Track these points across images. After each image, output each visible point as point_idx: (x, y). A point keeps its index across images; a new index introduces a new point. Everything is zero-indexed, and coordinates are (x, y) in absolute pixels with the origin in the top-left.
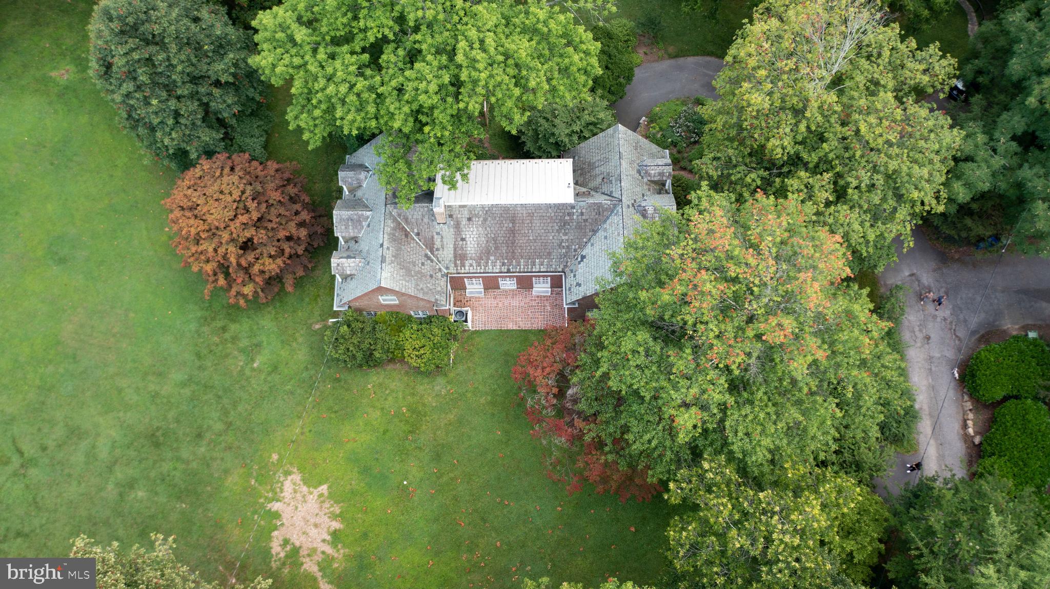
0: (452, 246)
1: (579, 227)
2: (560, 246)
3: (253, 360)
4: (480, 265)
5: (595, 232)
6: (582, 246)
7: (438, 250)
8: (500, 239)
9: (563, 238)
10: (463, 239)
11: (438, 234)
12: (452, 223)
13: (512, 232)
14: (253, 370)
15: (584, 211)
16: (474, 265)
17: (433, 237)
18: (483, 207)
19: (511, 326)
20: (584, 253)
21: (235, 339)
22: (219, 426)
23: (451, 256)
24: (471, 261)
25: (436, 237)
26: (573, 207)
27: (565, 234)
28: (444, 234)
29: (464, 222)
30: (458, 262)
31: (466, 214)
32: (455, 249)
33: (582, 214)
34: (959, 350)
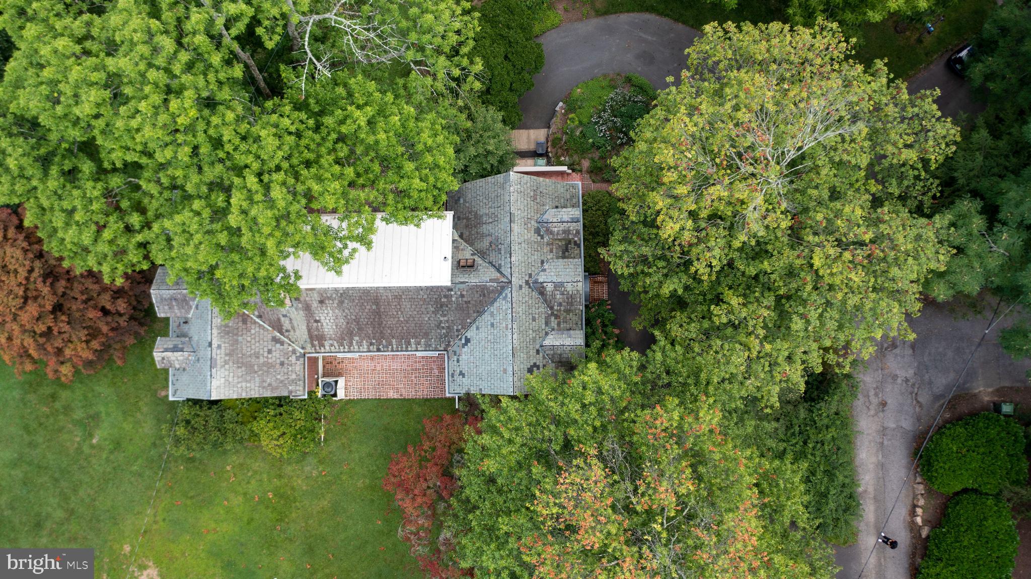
0: (304, 327)
1: (460, 308)
2: (439, 326)
3: (91, 436)
4: (342, 345)
5: (480, 313)
6: (467, 327)
7: (287, 331)
8: (364, 321)
9: (442, 319)
10: (317, 321)
11: (285, 316)
12: (300, 305)
13: (378, 313)
14: (92, 447)
15: (465, 293)
16: (336, 344)
17: (279, 319)
18: (336, 290)
19: (392, 395)
20: (469, 335)
21: (67, 409)
22: (59, 514)
23: (306, 336)
24: (331, 342)
25: (283, 319)
26: (450, 289)
27: (445, 316)
28: (292, 316)
29: (315, 305)
30: (316, 343)
31: (316, 296)
32: (309, 331)
33: (462, 296)
34: (919, 419)
